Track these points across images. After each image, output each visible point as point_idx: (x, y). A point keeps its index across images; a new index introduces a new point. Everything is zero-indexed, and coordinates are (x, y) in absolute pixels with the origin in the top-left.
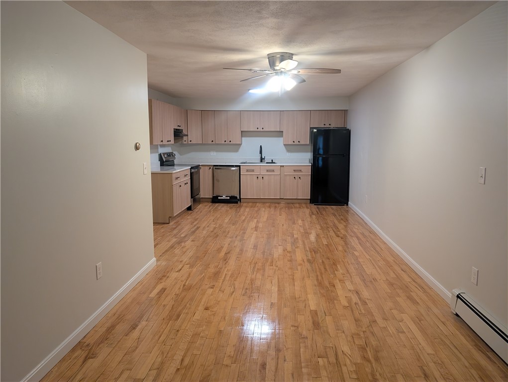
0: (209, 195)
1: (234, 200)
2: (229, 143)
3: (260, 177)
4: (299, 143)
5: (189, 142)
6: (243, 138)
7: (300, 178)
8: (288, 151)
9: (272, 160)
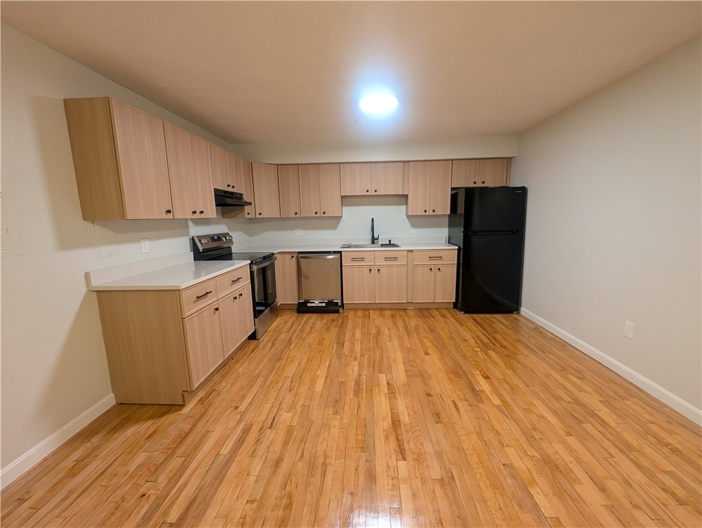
0: (293, 300)
1: (332, 308)
2: (322, 215)
3: (375, 270)
4: (433, 213)
5: (258, 216)
6: (344, 208)
7: (439, 269)
8: (414, 225)
9: (390, 241)
